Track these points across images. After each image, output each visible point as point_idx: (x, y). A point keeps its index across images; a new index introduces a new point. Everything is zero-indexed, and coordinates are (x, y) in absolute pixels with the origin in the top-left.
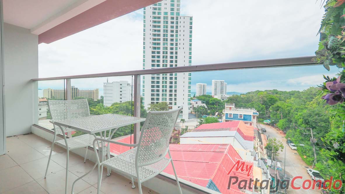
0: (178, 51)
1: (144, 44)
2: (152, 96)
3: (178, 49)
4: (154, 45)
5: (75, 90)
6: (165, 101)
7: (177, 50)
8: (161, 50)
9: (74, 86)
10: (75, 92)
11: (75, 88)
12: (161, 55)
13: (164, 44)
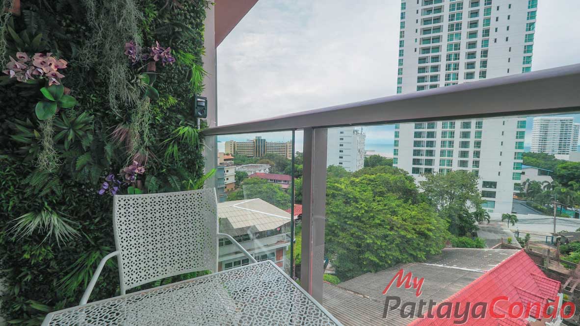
0: (491, 47)
1: (400, 46)
2: (414, 146)
3: (491, 41)
4: (423, 44)
5: (262, 143)
6: (448, 167)
7: (487, 45)
8: (443, 53)
9: (261, 137)
10: (262, 146)
11: (262, 140)
12: (443, 63)
13: (450, 37)
